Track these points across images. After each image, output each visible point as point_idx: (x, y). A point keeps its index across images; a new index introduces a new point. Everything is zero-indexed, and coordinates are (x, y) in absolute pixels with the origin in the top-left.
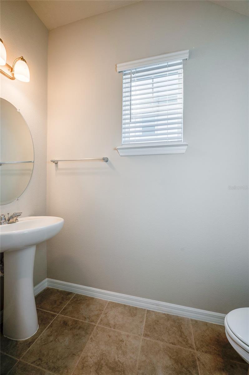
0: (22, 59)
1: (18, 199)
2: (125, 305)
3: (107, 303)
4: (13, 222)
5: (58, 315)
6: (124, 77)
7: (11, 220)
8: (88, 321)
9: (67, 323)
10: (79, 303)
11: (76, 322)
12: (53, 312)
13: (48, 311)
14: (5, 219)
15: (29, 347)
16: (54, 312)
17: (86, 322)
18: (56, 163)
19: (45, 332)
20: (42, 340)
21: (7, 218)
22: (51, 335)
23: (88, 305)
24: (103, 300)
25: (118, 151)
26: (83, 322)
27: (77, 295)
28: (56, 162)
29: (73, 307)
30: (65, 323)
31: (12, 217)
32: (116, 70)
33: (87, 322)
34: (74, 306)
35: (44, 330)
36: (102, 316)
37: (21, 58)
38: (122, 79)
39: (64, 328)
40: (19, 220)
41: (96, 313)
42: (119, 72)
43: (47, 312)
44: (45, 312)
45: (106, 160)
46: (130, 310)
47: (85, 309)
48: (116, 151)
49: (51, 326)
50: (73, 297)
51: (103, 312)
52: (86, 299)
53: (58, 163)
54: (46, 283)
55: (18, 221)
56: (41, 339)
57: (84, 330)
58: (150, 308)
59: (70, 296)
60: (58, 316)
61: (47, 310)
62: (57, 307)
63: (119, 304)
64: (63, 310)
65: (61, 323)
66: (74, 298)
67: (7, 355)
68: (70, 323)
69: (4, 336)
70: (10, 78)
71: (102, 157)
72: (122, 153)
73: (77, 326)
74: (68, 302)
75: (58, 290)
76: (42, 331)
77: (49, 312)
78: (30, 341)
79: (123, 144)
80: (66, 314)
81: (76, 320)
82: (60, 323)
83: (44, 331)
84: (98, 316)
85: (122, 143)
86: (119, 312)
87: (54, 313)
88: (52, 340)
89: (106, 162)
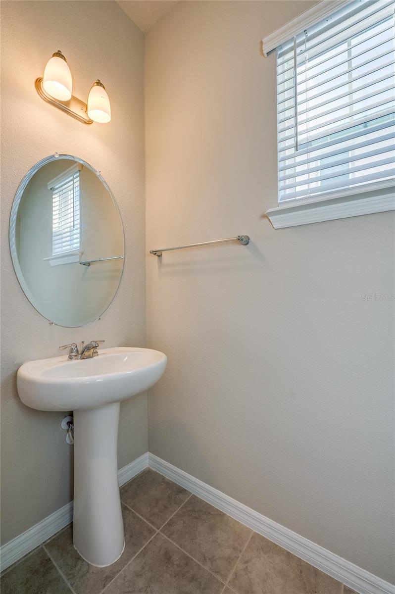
0: (99, 83)
1: (100, 317)
2: (288, 553)
3: (251, 536)
4: (89, 357)
5: (158, 531)
6: (279, 61)
7: (86, 353)
8: (210, 569)
9: (170, 558)
10: (196, 518)
11: (187, 560)
12: (150, 522)
13: (142, 518)
14: (77, 351)
15: (104, 586)
16: (152, 523)
17: (205, 567)
18: (160, 256)
19: (133, 565)
20: (126, 579)
21: (80, 349)
22: (141, 575)
23: (212, 528)
24: (241, 525)
25: (270, 218)
26: (200, 566)
27: (194, 497)
28: (158, 253)
29: (184, 523)
30: (167, 557)
31: (88, 348)
32: (262, 50)
33: (207, 568)
34: (187, 523)
35: (131, 558)
36: (239, 566)
37: (97, 83)
38: (275, 65)
39: (165, 568)
40: (99, 353)
41: (228, 552)
42: (268, 54)
43: (141, 520)
44: (138, 518)
45: (244, 241)
46: (301, 572)
47: (206, 535)
48: (266, 220)
49: (144, 554)
50: (186, 500)
51: (240, 555)
52: (210, 514)
53: (161, 255)
54: (145, 461)
55: (98, 355)
56: (125, 577)
57: (200, 588)
58: (353, 585)
59: (181, 496)
60: (158, 534)
61: (142, 515)
62: (158, 515)
63: (276, 545)
64: (169, 524)
65: (161, 553)
66: (189, 503)
67: (71, 588)
68: (176, 558)
69: (74, 546)
70: (85, 123)
71: (235, 236)
72: (278, 222)
73: (188, 572)
74: (178, 510)
75: (164, 478)
76: (128, 560)
77: (145, 520)
78: (107, 574)
79: (281, 203)
80: (171, 535)
81: (188, 557)
82: (160, 551)
83: (132, 560)
84: (230, 561)
85: (279, 202)
86: (274, 568)
87: (153, 526)
88: (142, 588)
89: (246, 244)
